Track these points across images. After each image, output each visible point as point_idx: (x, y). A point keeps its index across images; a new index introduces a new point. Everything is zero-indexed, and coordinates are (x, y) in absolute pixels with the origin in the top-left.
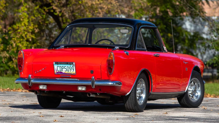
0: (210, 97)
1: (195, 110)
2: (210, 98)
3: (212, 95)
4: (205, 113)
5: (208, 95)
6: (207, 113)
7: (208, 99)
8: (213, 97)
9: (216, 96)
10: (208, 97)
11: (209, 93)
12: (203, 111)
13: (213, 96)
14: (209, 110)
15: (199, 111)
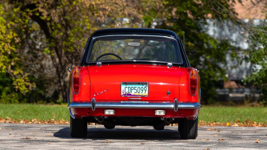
0: (256, 126)
1: (245, 145)
2: (257, 128)
3: (260, 123)
4: (260, 148)
5: (254, 123)
6: (262, 148)
7: (256, 129)
8: (261, 127)
9: (265, 125)
10: (254, 127)
11: (255, 121)
12: (255, 146)
13: (261, 125)
14: (262, 144)
15: (251, 146)
